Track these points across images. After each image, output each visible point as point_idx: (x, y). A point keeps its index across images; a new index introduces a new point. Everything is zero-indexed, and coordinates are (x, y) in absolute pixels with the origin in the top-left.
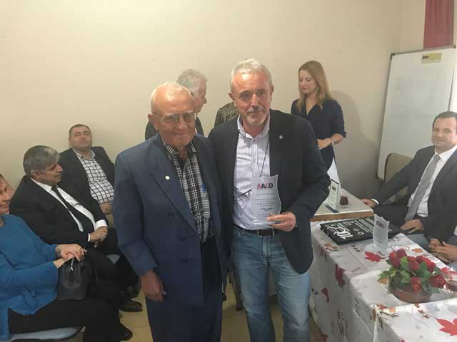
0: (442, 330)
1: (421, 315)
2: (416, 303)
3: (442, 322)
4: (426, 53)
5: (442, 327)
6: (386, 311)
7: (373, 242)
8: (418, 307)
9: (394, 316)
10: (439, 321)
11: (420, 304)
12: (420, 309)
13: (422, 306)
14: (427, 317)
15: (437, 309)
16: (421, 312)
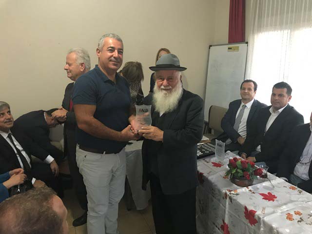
0: (263, 199)
1: (251, 192)
2: (247, 186)
3: (262, 195)
4: (230, 46)
5: (263, 197)
6: (233, 192)
7: (215, 156)
8: (248, 188)
9: (237, 194)
10: (260, 194)
11: (249, 187)
12: (249, 189)
13: (250, 188)
14: (254, 193)
15: (258, 189)
16: (250, 191)
